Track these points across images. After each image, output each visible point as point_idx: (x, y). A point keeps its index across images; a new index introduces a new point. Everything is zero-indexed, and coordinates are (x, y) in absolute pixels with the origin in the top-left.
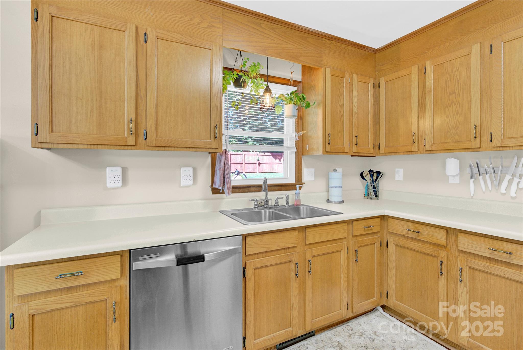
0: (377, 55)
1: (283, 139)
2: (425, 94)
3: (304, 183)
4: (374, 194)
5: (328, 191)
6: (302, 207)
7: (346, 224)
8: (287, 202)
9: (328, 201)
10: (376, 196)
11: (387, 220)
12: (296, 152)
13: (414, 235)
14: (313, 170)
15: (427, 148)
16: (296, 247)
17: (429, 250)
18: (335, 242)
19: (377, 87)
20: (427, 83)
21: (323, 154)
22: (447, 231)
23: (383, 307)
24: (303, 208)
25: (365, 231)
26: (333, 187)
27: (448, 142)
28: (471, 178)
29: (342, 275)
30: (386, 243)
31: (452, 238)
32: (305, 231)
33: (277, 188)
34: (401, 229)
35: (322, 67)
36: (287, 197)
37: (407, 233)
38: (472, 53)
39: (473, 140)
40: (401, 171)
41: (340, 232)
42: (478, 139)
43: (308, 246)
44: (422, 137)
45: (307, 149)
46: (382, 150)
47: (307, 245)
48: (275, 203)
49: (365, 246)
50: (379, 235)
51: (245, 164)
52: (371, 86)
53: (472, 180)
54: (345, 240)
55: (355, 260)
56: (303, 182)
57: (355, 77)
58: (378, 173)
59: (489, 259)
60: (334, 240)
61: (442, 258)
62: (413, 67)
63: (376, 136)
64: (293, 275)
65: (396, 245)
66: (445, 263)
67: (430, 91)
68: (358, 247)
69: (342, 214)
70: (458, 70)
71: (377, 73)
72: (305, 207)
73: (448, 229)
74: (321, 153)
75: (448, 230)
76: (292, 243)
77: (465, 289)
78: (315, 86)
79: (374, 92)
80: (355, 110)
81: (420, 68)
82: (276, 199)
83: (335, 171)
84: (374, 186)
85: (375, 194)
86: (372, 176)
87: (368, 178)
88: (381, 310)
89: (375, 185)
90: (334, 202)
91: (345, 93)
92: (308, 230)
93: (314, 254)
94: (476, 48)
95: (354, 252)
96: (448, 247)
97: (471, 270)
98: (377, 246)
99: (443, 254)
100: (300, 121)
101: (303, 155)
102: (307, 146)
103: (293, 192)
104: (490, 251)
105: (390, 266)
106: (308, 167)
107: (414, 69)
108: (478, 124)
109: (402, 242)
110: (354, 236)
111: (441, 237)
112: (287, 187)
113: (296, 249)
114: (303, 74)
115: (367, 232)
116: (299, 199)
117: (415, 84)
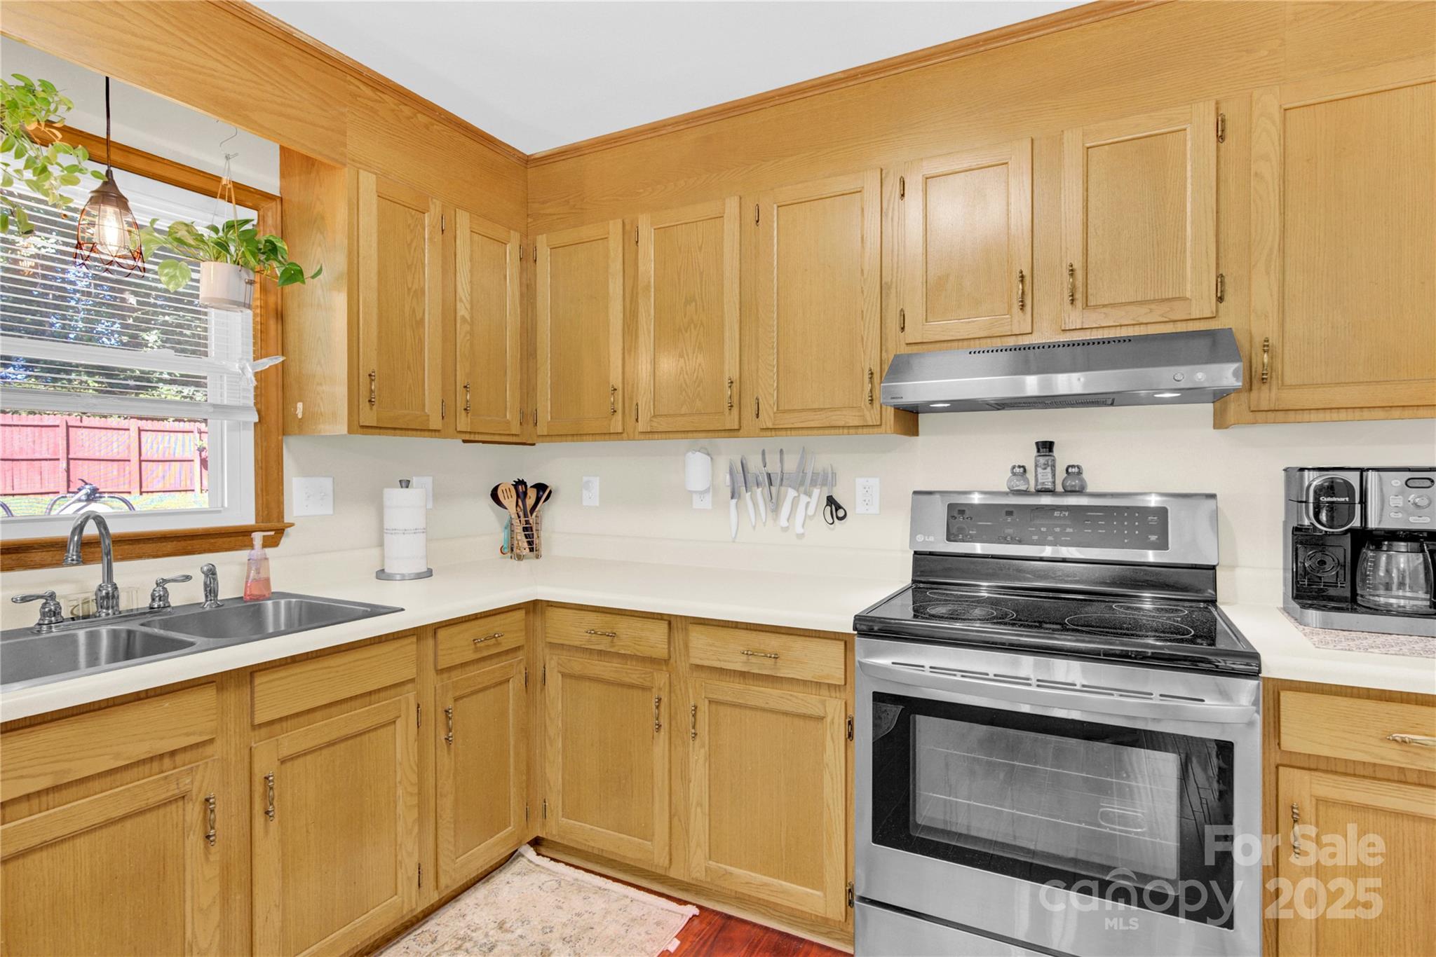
0: (532, 173)
1: (205, 378)
2: (637, 293)
3: (291, 525)
4: (526, 545)
5: (381, 544)
6: (270, 603)
7: (414, 639)
8: (211, 591)
9: (382, 575)
10: (531, 550)
11: (543, 613)
12: (255, 424)
13: (604, 644)
14: (327, 483)
15: (641, 426)
16: (211, 741)
17: (633, 674)
18: (373, 697)
19: (528, 257)
20: (641, 268)
21: (350, 431)
22: (670, 623)
23: (536, 843)
24: (276, 606)
25: (477, 650)
26: (394, 531)
27: (682, 415)
28: (732, 497)
29: (400, 792)
30: (540, 673)
31: (678, 637)
32: (252, 682)
33: (169, 546)
34: (573, 631)
35: (344, 165)
36: (211, 573)
37: (589, 641)
38: (725, 216)
39: (727, 410)
40: (596, 482)
41: (397, 665)
42: (735, 410)
43: (264, 731)
44: (631, 399)
45: (300, 416)
46: (542, 429)
47: (255, 727)
48: (153, 600)
49: (473, 693)
50: (521, 655)
51: (141, 461)
52: (512, 251)
53: (734, 501)
54: (410, 686)
55: (443, 736)
56: (287, 520)
57: (463, 221)
58: (541, 488)
59: (743, 675)
60: (370, 693)
61: (660, 689)
62: (611, 222)
63: (528, 388)
64: (194, 841)
65: (564, 675)
66: (665, 700)
67: (647, 287)
68: (456, 700)
69: (403, 610)
70: (700, 248)
71: (530, 220)
72: (283, 602)
73: (672, 619)
74: (342, 428)
75: (670, 621)
76: (188, 734)
77: (702, 751)
78: (323, 218)
79: (522, 270)
80: (463, 311)
81: (628, 227)
82: (157, 584)
83: (404, 485)
84: (527, 522)
85: (530, 543)
86: (522, 496)
87: (510, 501)
88: (530, 853)
89: (532, 519)
90: (398, 577)
91: (430, 257)
92: (259, 680)
93: (286, 751)
94: (732, 206)
95: (441, 717)
96: (672, 661)
97: (714, 707)
98: (515, 685)
99: (661, 679)
100: (272, 324)
101: (285, 432)
102: (300, 405)
103: (242, 555)
104: (744, 658)
105: (552, 731)
106: (305, 472)
107: (615, 228)
108: (736, 377)
109: (578, 664)
110: (440, 672)
111: (656, 638)
112: (220, 541)
113: (209, 750)
114: (284, 175)
115: (485, 653)
116: (263, 575)
117: (616, 266)
